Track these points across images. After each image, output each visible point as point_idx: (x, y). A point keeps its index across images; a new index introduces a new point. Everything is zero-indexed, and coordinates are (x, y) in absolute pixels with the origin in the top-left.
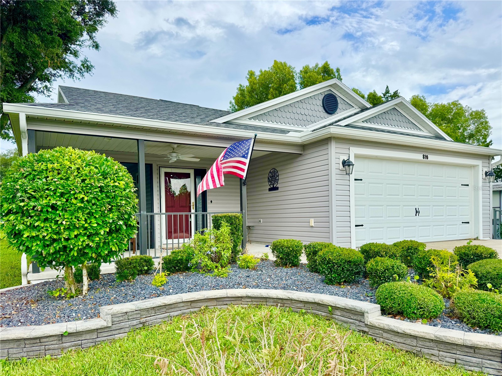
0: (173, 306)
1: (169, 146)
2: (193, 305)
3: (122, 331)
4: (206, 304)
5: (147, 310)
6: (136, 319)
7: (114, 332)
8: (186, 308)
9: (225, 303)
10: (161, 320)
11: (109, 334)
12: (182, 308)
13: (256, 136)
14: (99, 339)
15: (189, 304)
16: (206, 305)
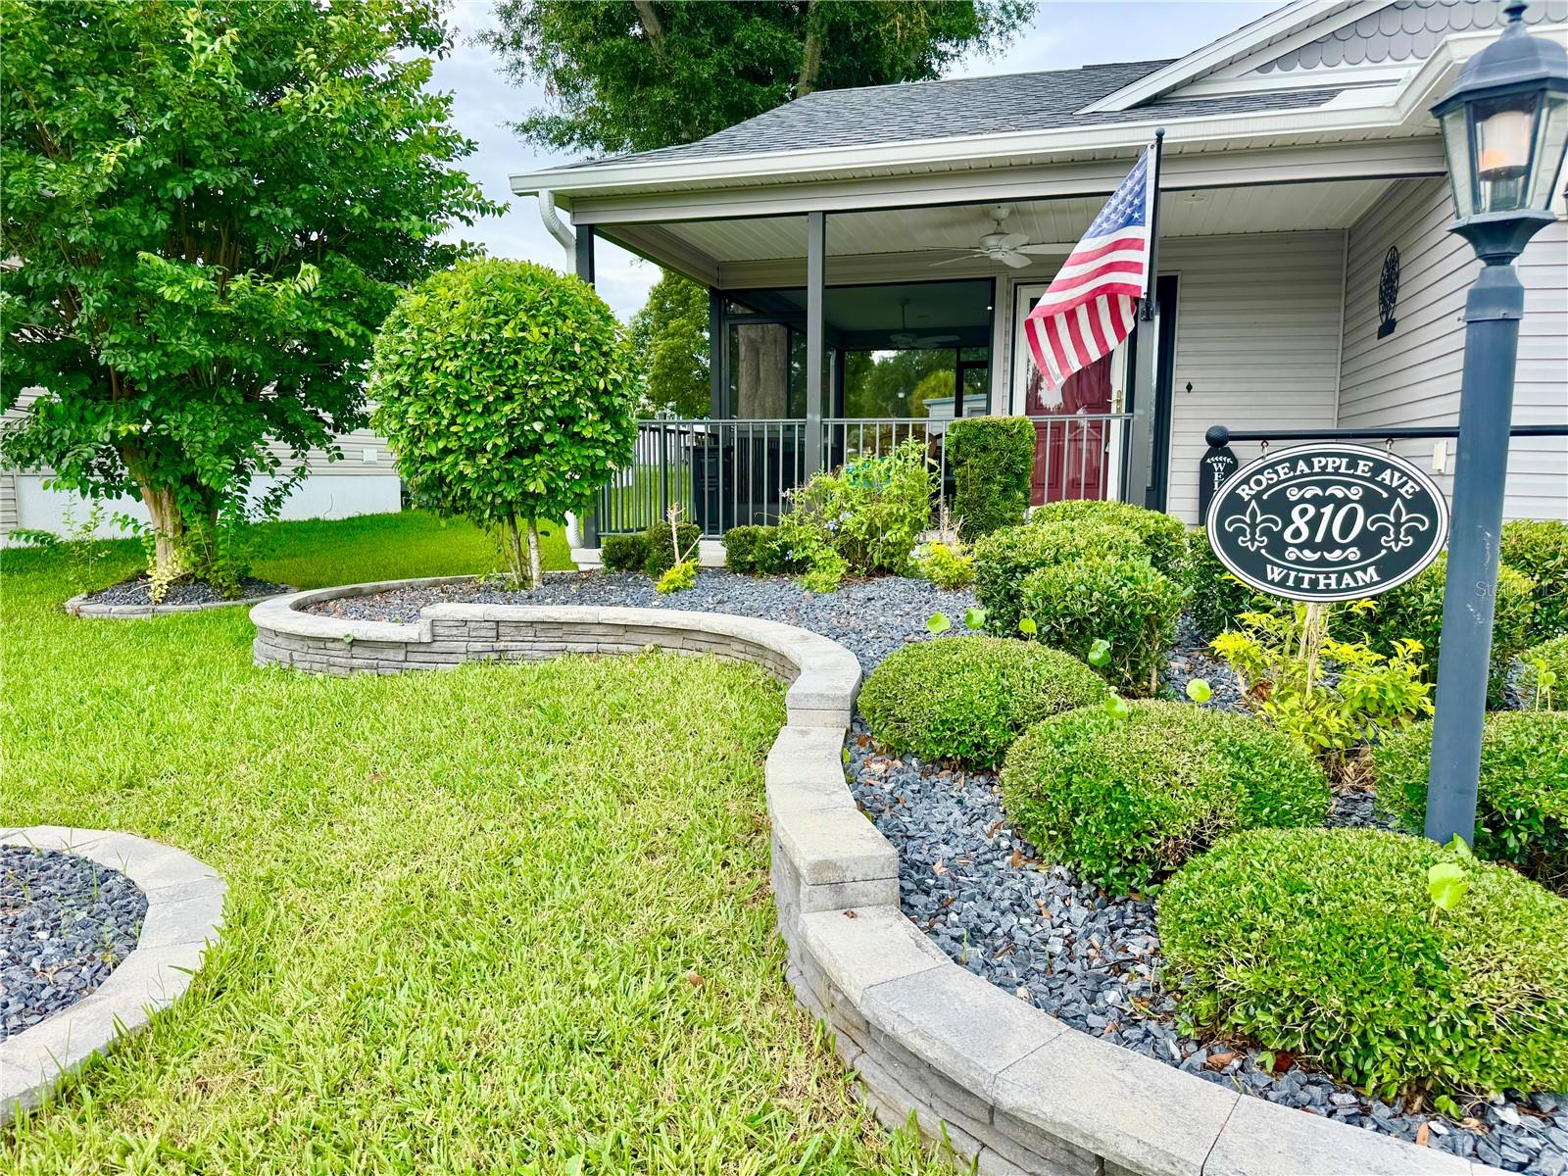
0: (579, 628)
1: (986, 214)
2: (631, 636)
3: (452, 658)
4: (659, 640)
5: (518, 624)
6: (486, 639)
7: (437, 658)
8: (612, 639)
9: (699, 645)
10: (541, 654)
11: (427, 659)
12: (602, 639)
13: (1160, 136)
14: (406, 665)
15: (621, 632)
16: (657, 642)
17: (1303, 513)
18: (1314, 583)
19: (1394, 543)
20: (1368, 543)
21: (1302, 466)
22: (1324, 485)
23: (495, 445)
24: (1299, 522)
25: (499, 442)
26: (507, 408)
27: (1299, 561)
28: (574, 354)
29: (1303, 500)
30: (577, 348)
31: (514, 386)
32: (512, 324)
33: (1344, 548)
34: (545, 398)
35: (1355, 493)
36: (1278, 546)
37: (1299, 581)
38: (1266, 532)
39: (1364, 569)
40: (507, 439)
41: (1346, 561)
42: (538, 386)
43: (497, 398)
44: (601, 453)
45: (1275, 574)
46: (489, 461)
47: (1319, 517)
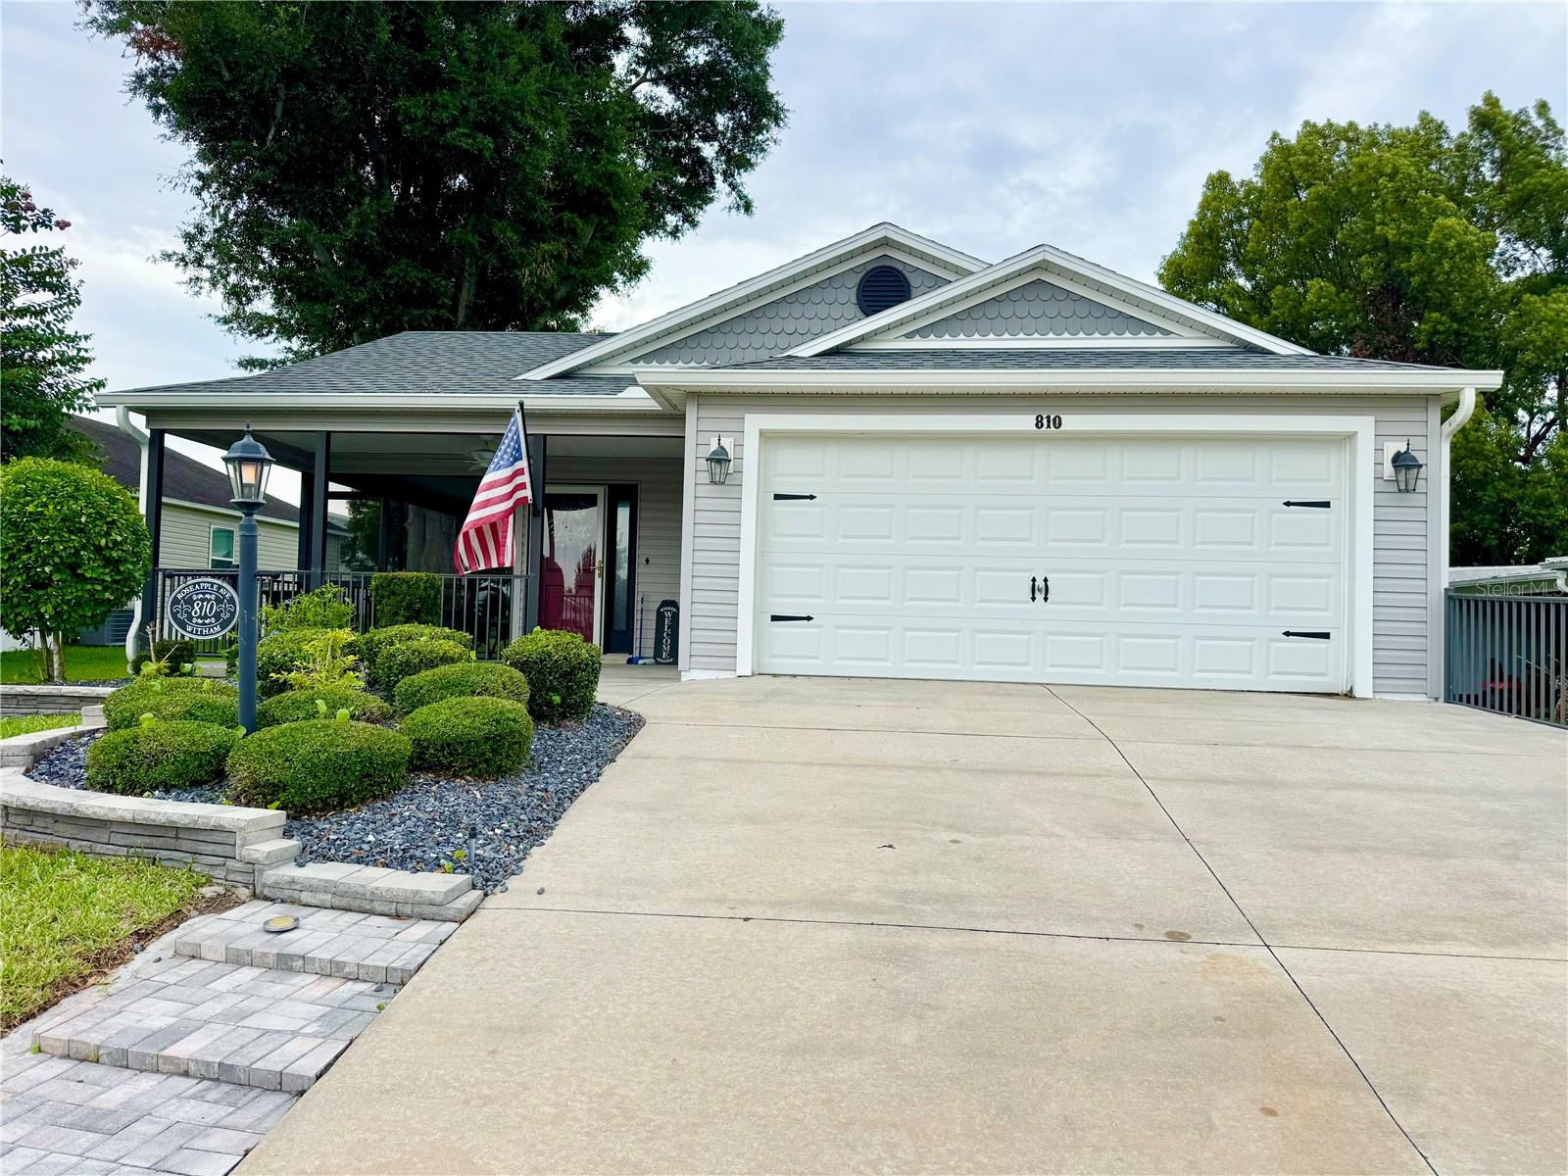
13: (521, 405)
17: (198, 604)
18: (202, 632)
19: (225, 616)
20: (217, 616)
21: (197, 586)
22: (204, 594)
23: (16, 581)
24: (197, 608)
25: (19, 579)
26: (25, 557)
27: (197, 623)
28: (81, 523)
29: (197, 600)
30: (83, 519)
31: (32, 542)
32: (35, 503)
33: (210, 618)
34: (54, 551)
35: (213, 597)
36: (190, 618)
37: (197, 631)
38: (186, 612)
39: (216, 626)
40: (24, 577)
41: (211, 623)
42: (49, 543)
43: (19, 550)
44: (99, 588)
45: (189, 629)
46: (11, 591)
47: (203, 605)
